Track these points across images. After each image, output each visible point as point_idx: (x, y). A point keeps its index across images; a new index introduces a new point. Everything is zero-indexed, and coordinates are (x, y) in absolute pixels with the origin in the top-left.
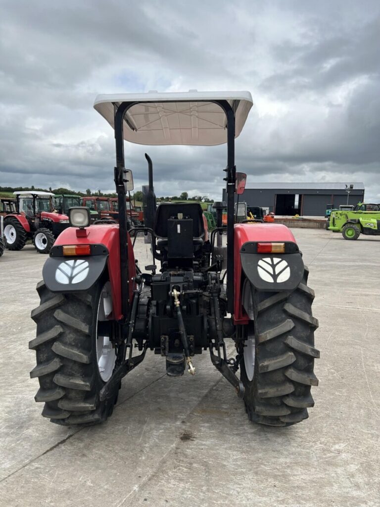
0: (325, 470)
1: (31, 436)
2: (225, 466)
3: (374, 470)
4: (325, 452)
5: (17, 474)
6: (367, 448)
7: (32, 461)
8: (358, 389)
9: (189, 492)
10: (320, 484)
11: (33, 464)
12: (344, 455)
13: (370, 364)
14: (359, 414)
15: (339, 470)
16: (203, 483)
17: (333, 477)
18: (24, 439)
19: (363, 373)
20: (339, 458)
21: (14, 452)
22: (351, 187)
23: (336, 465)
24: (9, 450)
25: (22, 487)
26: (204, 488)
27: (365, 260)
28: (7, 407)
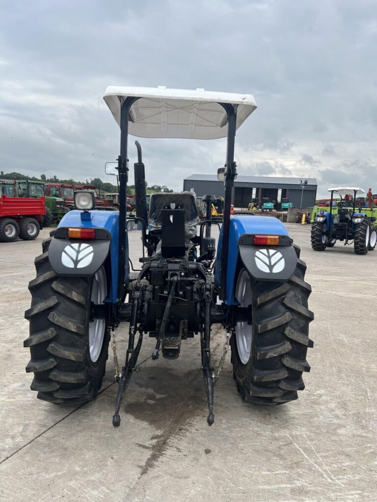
0: (312, 407)
3: (348, 406)
4: (311, 396)
6: (342, 392)
8: (329, 353)
10: (310, 416)
12: (324, 398)
13: (336, 335)
14: (332, 371)
15: (323, 407)
17: (319, 412)
19: (331, 342)
20: (321, 399)
22: (306, 183)
23: (319, 404)
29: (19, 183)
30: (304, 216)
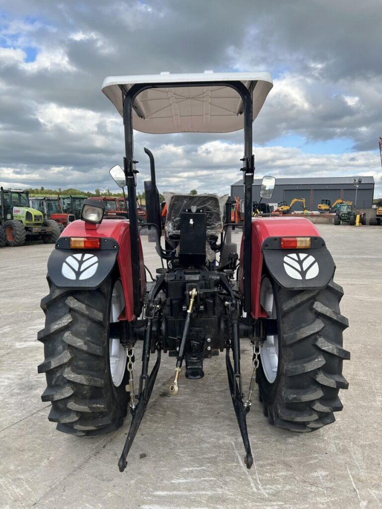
1: (38, 394)
2: (192, 413)
5: (27, 420)
7: (39, 411)
9: (161, 429)
11: (40, 413)
16: (172, 424)
18: (33, 397)
21: (24, 405)
22: (360, 181)
24: (21, 404)
25: (31, 427)
26: (173, 427)
27: (363, 253)
28: (18, 375)
29: (64, 199)
30: (358, 217)
